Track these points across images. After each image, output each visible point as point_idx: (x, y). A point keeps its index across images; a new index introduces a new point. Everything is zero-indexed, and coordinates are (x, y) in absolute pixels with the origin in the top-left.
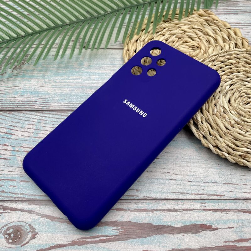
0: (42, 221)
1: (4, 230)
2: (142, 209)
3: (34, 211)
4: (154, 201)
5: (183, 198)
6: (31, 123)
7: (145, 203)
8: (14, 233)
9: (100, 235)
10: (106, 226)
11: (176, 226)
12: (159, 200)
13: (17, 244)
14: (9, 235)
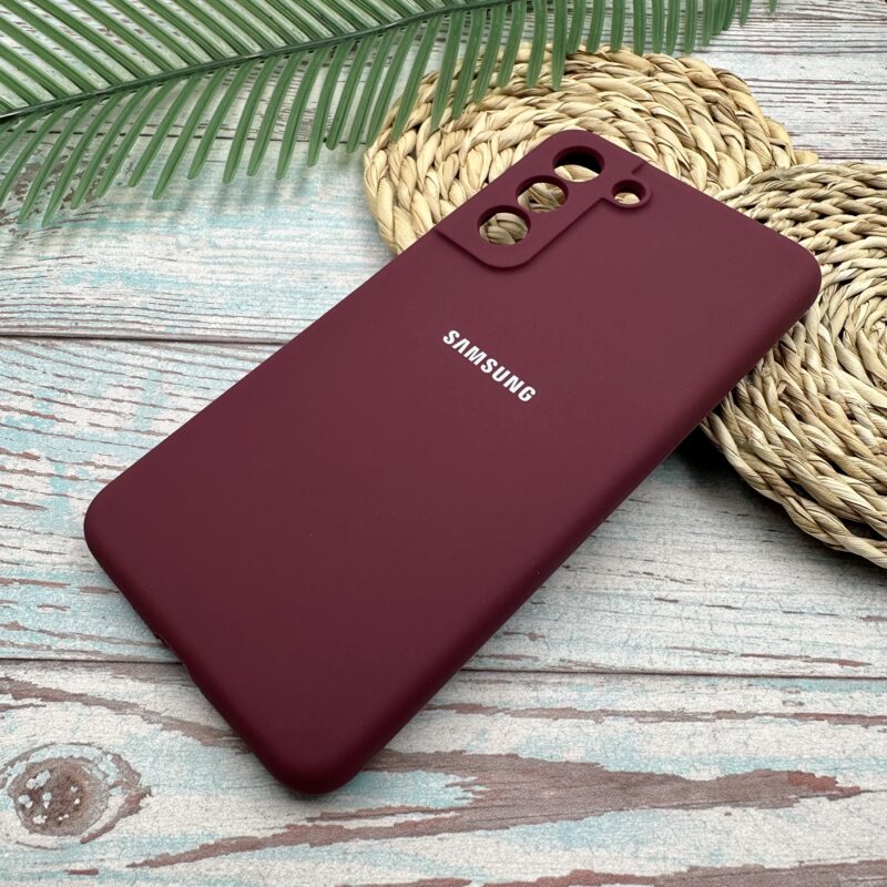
0: (167, 743)
1: (14, 776)
2: (557, 710)
3: (135, 705)
4: (600, 679)
5: (712, 672)
6: (126, 381)
7: (569, 684)
8: (56, 791)
9: (397, 804)
10: (420, 771)
11: (693, 776)
12: (620, 677)
13: (66, 834)
14: (35, 795)
